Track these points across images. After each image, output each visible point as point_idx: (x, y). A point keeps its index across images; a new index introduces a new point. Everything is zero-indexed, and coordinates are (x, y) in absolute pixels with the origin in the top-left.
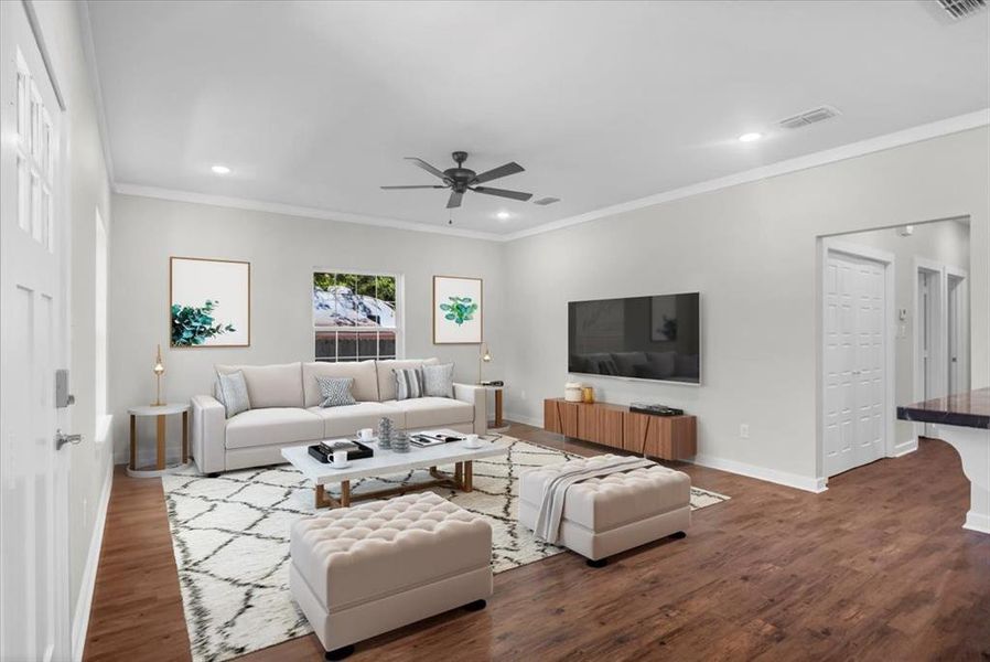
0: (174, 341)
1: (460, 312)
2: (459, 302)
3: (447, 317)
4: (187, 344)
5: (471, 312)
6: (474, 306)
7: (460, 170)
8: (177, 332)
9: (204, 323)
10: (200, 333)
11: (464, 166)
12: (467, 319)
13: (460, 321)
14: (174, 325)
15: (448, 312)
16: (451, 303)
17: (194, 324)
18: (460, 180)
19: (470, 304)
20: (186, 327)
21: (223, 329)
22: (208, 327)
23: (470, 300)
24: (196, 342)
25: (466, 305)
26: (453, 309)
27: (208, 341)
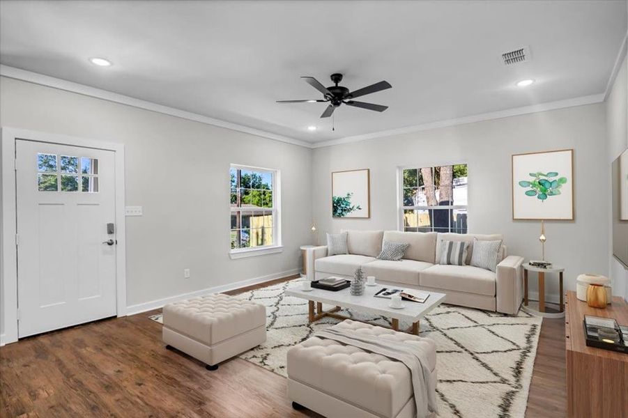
0: (334, 214)
1: (543, 188)
2: (542, 177)
3: (527, 193)
4: (340, 215)
5: (558, 186)
6: (562, 180)
7: (337, 87)
8: (335, 209)
9: (346, 205)
10: (345, 210)
11: (339, 85)
12: (552, 194)
13: (544, 196)
14: (334, 206)
15: (529, 188)
16: (532, 179)
17: (342, 206)
18: (337, 95)
19: (557, 178)
20: (339, 208)
21: (355, 208)
22: (348, 207)
23: (557, 174)
24: (343, 215)
25: (551, 179)
26: (534, 185)
27: (348, 215)
